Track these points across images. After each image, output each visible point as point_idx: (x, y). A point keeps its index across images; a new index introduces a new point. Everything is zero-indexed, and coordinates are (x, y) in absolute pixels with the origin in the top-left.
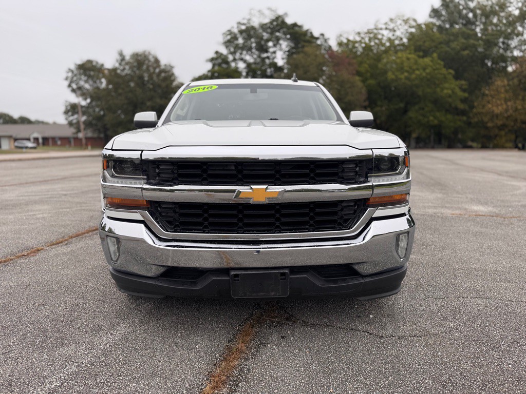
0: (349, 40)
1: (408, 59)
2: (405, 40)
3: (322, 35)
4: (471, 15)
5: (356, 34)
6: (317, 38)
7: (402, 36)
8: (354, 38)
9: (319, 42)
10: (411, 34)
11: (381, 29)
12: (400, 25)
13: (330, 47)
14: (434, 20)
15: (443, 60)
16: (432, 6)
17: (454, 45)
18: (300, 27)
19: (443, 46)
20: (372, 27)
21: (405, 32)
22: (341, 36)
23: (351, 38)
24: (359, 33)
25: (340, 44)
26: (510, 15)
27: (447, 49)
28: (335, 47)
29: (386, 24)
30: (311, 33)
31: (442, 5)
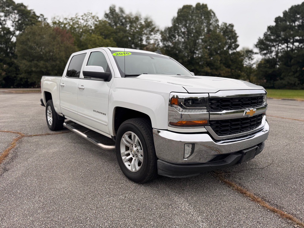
0: (60, 22)
1: (98, 39)
2: (93, 28)
3: (41, 15)
4: (124, 21)
5: (64, 19)
6: (39, 17)
7: (92, 25)
8: (63, 21)
9: (40, 19)
10: (96, 25)
11: (79, 19)
12: (90, 18)
13: (48, 24)
14: (107, 20)
15: (115, 42)
16: (105, 12)
17: (119, 34)
18: (25, 7)
19: (113, 34)
20: (74, 16)
21: (93, 23)
22: (54, 18)
23: (61, 21)
24: (66, 19)
25: (54, 23)
26: (141, 24)
27: (116, 36)
28: (51, 25)
29: (82, 16)
30: (34, 12)
31: (110, 12)
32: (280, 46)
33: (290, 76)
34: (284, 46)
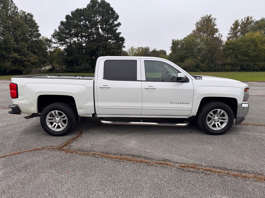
32: (72, 39)
33: (84, 62)
34: (75, 39)
